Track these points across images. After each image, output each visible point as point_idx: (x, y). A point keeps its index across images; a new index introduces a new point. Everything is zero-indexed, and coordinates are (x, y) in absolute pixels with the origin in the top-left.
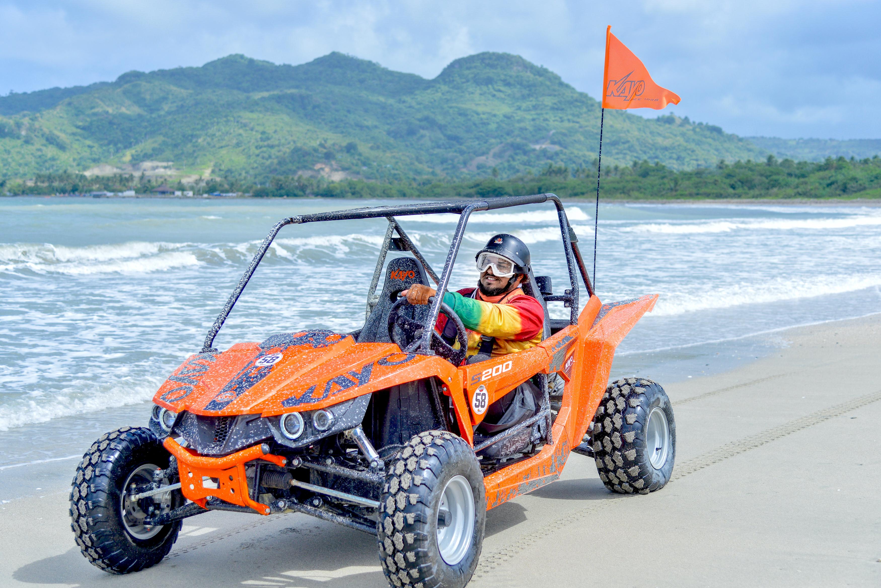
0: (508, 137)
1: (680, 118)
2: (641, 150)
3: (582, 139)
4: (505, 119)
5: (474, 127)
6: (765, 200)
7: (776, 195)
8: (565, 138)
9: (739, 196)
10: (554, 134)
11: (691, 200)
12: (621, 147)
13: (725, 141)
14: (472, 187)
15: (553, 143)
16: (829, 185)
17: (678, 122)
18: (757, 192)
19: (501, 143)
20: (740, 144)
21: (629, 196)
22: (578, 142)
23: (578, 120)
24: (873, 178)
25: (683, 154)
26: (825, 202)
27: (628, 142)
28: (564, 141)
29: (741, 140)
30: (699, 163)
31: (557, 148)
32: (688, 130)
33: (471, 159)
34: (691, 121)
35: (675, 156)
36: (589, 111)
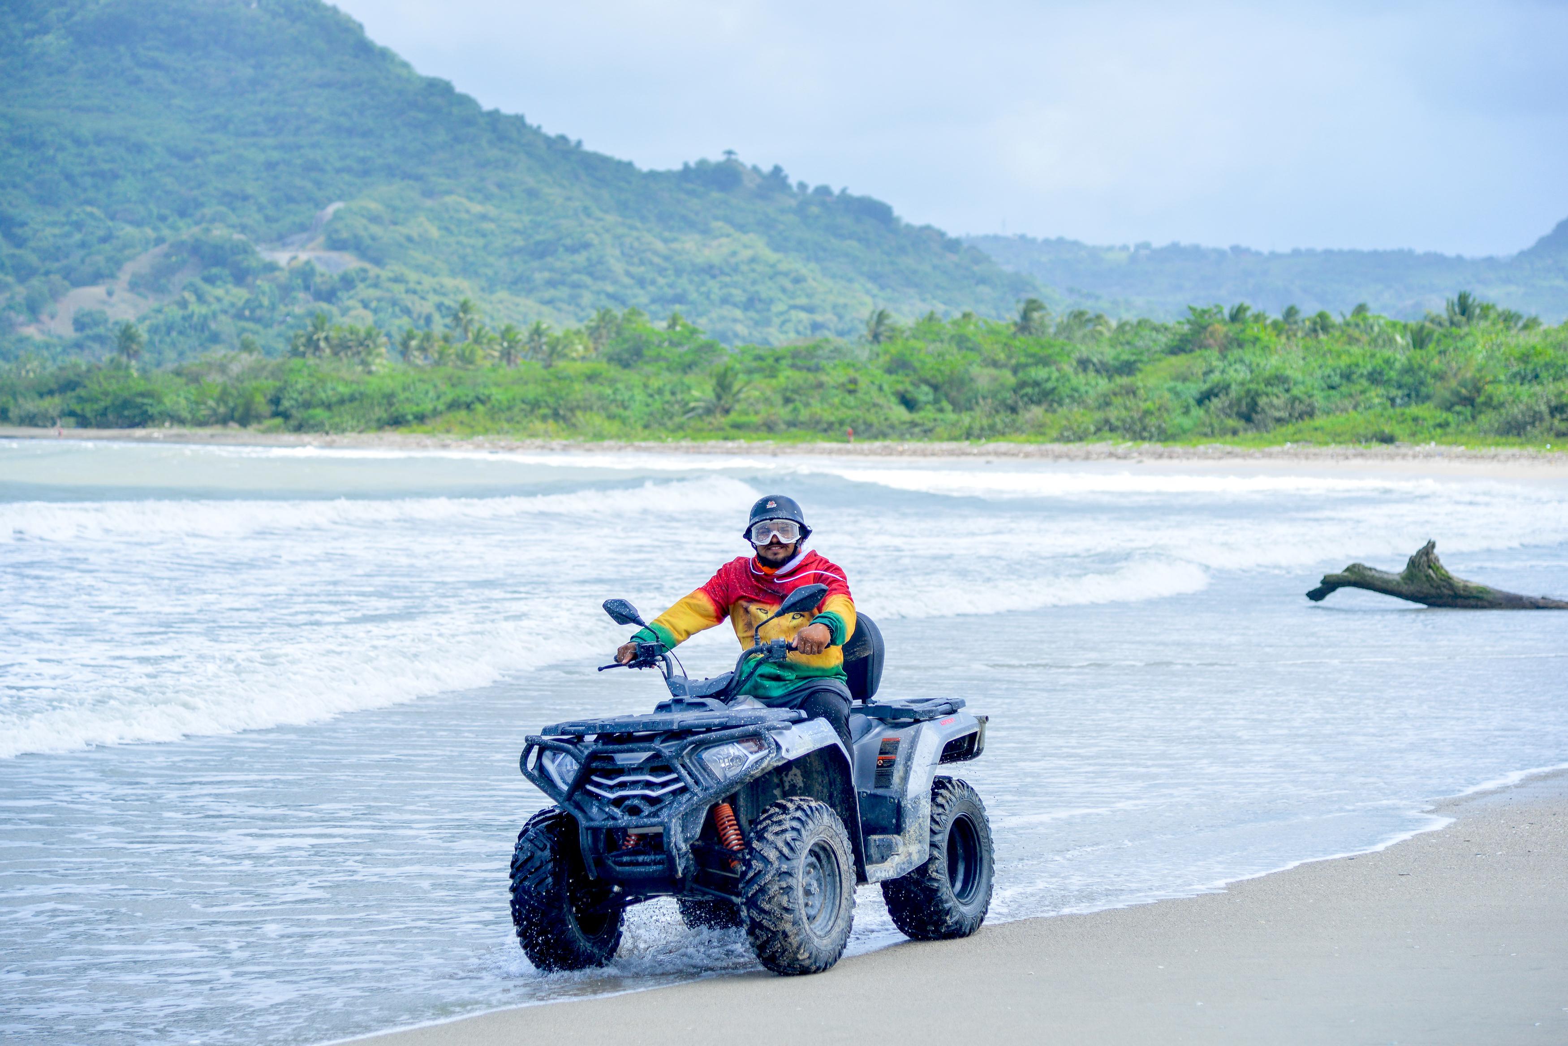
0: (181, 224)
1: (755, 169)
2: (628, 274)
3: (434, 232)
4: (174, 161)
5: (65, 185)
6: (1003, 445)
7: (1039, 429)
8: (375, 229)
9: (928, 433)
10: (337, 216)
11: (771, 444)
12: (564, 261)
13: (902, 250)
14: (51, 393)
15: (336, 245)
16: (1203, 399)
17: (751, 183)
18: (977, 418)
19: (160, 241)
20: (952, 258)
21: (573, 428)
22: (425, 243)
23: (422, 170)
24: (1336, 379)
25: (765, 290)
26: (1187, 456)
27: (587, 246)
28: (373, 238)
29: (953, 245)
30: (818, 318)
31: (350, 262)
32: (783, 211)
33: (55, 295)
34: (793, 181)
35: (739, 295)
36: (457, 140)
